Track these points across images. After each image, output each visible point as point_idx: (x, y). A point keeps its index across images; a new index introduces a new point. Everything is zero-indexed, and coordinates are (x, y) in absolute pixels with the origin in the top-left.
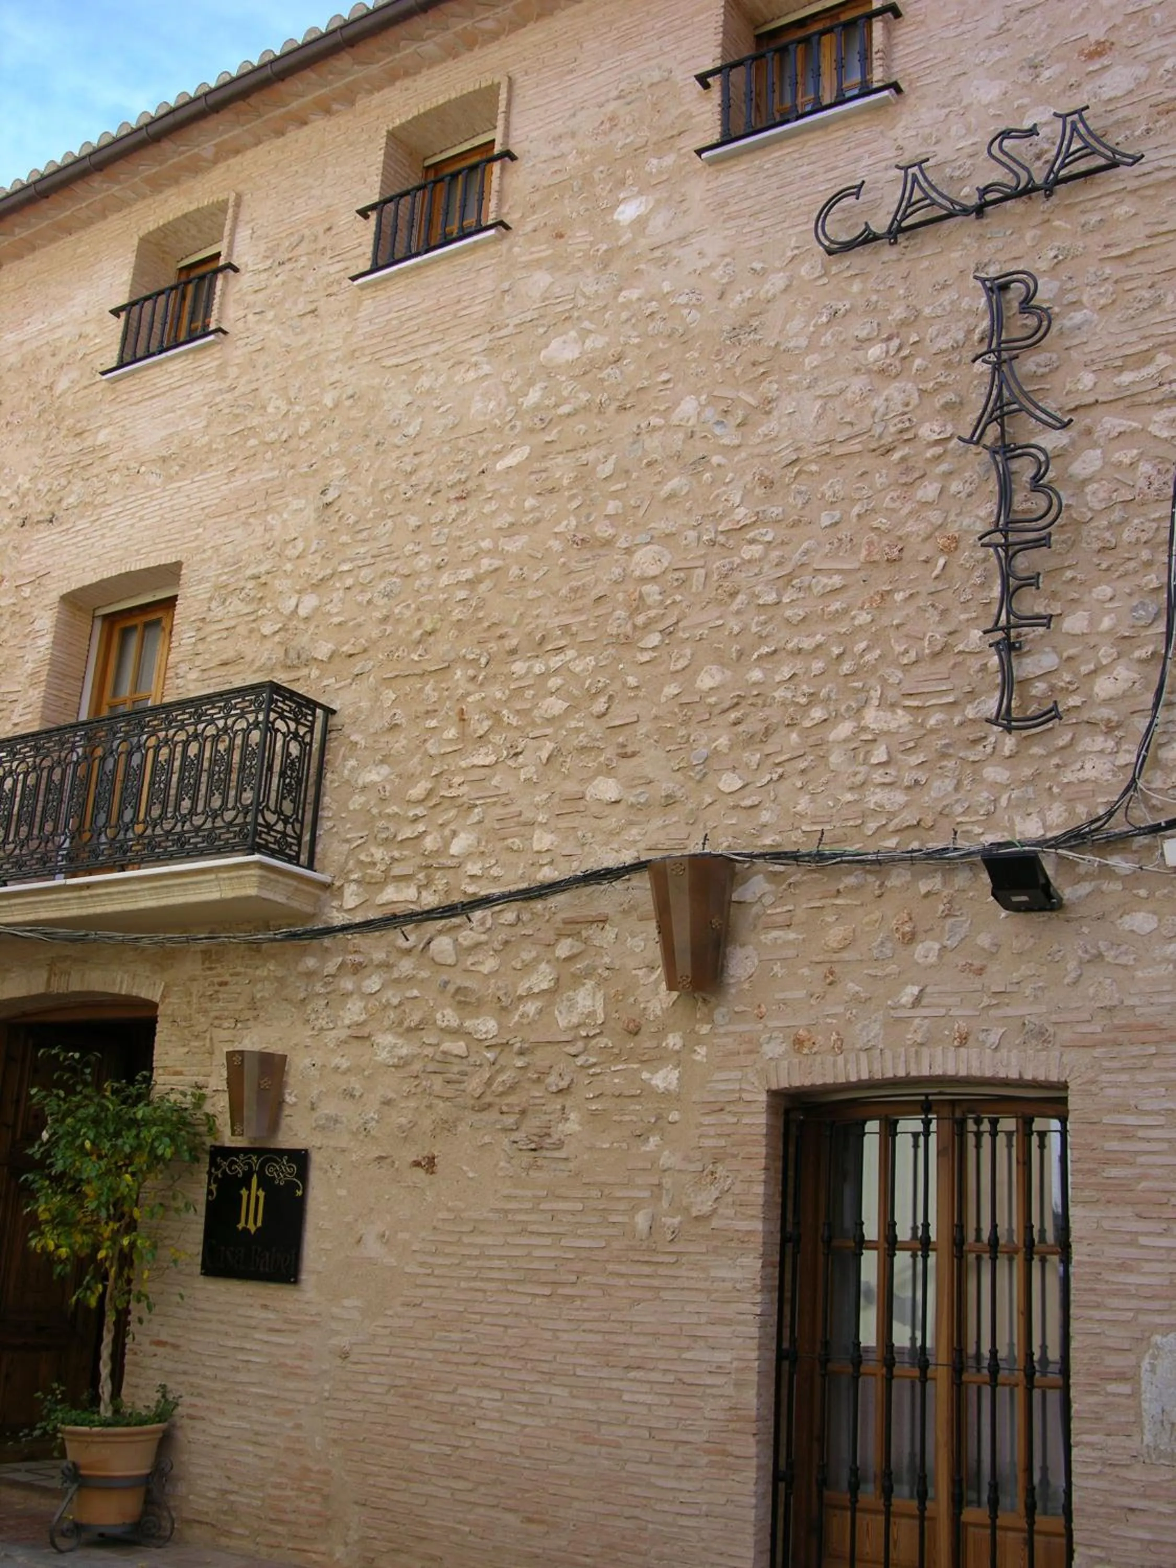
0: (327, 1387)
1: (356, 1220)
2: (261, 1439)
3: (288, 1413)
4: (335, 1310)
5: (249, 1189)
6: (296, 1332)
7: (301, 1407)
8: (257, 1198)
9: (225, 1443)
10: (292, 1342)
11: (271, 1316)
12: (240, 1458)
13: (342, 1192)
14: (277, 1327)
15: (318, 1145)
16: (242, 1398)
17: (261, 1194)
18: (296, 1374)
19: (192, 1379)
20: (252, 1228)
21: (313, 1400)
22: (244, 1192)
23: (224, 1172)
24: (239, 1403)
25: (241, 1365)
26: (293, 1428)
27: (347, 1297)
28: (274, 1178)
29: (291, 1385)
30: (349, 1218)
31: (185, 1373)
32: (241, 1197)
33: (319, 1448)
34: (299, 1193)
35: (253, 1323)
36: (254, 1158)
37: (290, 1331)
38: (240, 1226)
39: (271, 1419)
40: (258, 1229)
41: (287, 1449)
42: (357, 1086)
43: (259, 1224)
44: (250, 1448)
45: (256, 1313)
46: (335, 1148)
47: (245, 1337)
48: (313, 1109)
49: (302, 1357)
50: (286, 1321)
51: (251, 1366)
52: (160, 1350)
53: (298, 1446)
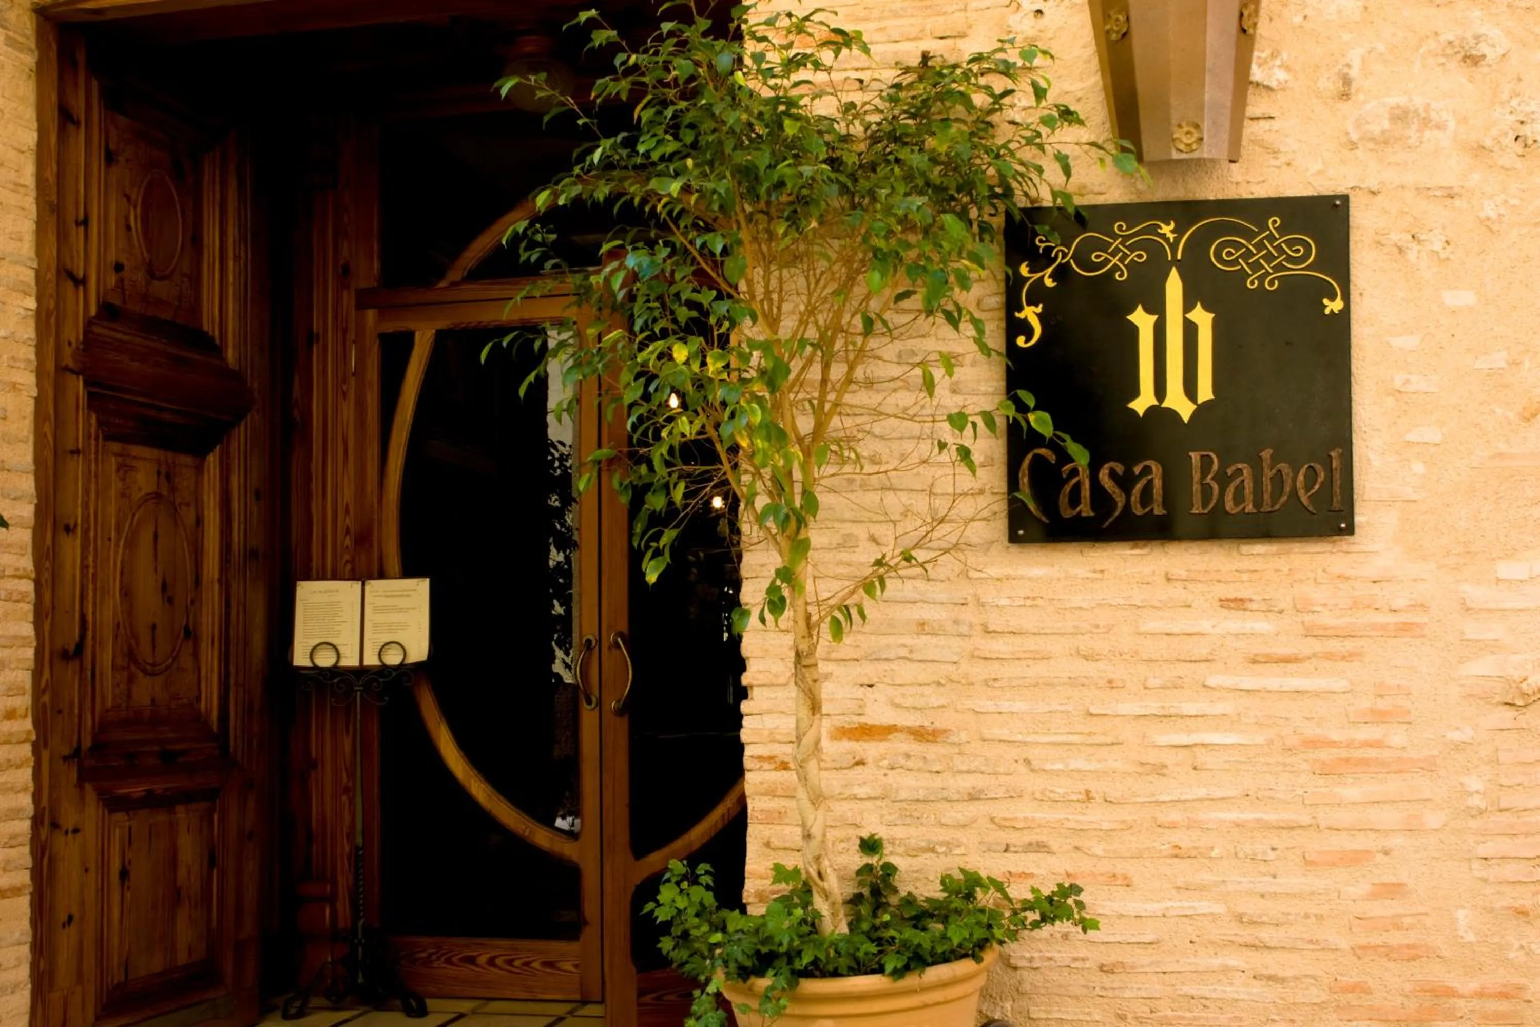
0: (1474, 784)
1: (1516, 363)
2: (1266, 934)
3: (1356, 859)
4: (1476, 594)
5: (1157, 307)
6: (1349, 657)
7: (1397, 841)
8: (1190, 331)
9: (1143, 958)
10: (1340, 684)
11: (1261, 625)
12: (1204, 991)
13: (1463, 298)
14: (1282, 650)
15: (1373, 184)
16: (1184, 839)
17: (1203, 318)
18: (1364, 762)
19: (1001, 810)
20: (1185, 410)
21: (1433, 820)
22: (1142, 320)
23: (1062, 273)
24: (1177, 853)
25: (1169, 758)
26: (1373, 896)
27: (1510, 554)
28: (1242, 273)
29: (1351, 792)
30: (1499, 359)
31: (973, 797)
32: (1133, 331)
33: (1471, 937)
34: (1334, 306)
35: (1201, 649)
36: (1167, 229)
37: (1329, 656)
38: (1141, 404)
39: (1294, 881)
40: (1202, 410)
41: (1359, 951)
42: (1494, 33)
43: (1205, 392)
44: (1234, 960)
45: (1205, 625)
46: (1422, 191)
47: (1176, 685)
48: (1345, 96)
49: (1379, 717)
50: (1310, 633)
51: (1203, 757)
52: (870, 749)
53: (1396, 938)
